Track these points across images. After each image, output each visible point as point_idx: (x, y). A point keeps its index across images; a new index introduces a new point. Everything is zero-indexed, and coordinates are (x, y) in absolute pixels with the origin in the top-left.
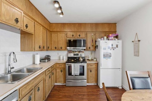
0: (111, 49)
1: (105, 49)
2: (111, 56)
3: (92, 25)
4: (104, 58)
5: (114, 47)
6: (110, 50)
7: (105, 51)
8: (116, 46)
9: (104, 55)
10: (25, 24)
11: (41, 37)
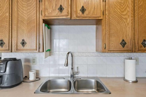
10: (79, 8)
11: (129, 20)
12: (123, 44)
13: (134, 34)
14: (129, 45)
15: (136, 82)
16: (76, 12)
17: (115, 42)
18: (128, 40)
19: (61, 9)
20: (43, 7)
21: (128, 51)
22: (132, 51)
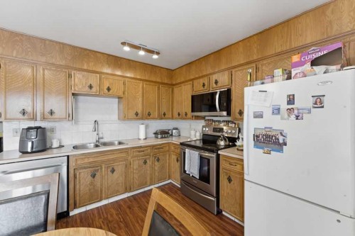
0: (286, 116)
1: (259, 116)
2: (285, 144)
3: (248, 44)
4: (256, 146)
5: (300, 107)
6: (282, 119)
7: (260, 124)
8: (312, 100)
9: (256, 137)
10: (106, 87)
11: (140, 99)
12: (137, 114)
13: (143, 109)
14: (140, 115)
15: (146, 139)
16: (103, 90)
17: (132, 114)
18: (139, 112)
19: (91, 87)
20: (73, 82)
21: (139, 119)
22: (142, 119)
